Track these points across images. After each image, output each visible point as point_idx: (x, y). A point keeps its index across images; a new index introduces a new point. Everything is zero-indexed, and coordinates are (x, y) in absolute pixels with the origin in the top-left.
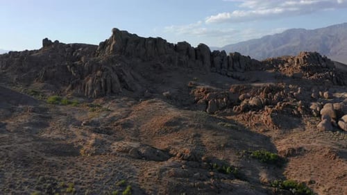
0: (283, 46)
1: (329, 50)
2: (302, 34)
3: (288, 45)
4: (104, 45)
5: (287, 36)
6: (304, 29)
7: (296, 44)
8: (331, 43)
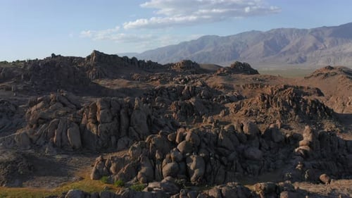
0: (199, 52)
1: (239, 55)
2: (216, 40)
3: (203, 51)
4: (89, 57)
5: (203, 42)
6: (217, 36)
7: (211, 50)
8: (241, 49)
